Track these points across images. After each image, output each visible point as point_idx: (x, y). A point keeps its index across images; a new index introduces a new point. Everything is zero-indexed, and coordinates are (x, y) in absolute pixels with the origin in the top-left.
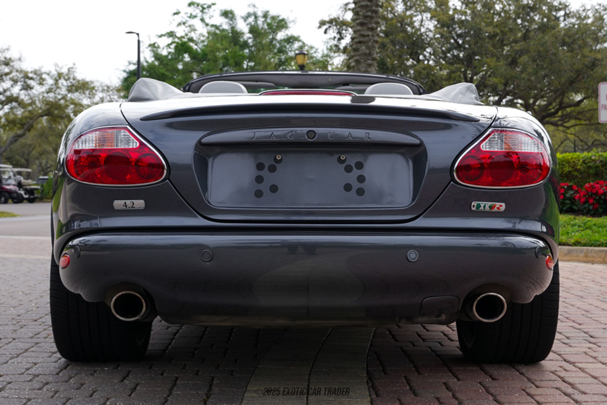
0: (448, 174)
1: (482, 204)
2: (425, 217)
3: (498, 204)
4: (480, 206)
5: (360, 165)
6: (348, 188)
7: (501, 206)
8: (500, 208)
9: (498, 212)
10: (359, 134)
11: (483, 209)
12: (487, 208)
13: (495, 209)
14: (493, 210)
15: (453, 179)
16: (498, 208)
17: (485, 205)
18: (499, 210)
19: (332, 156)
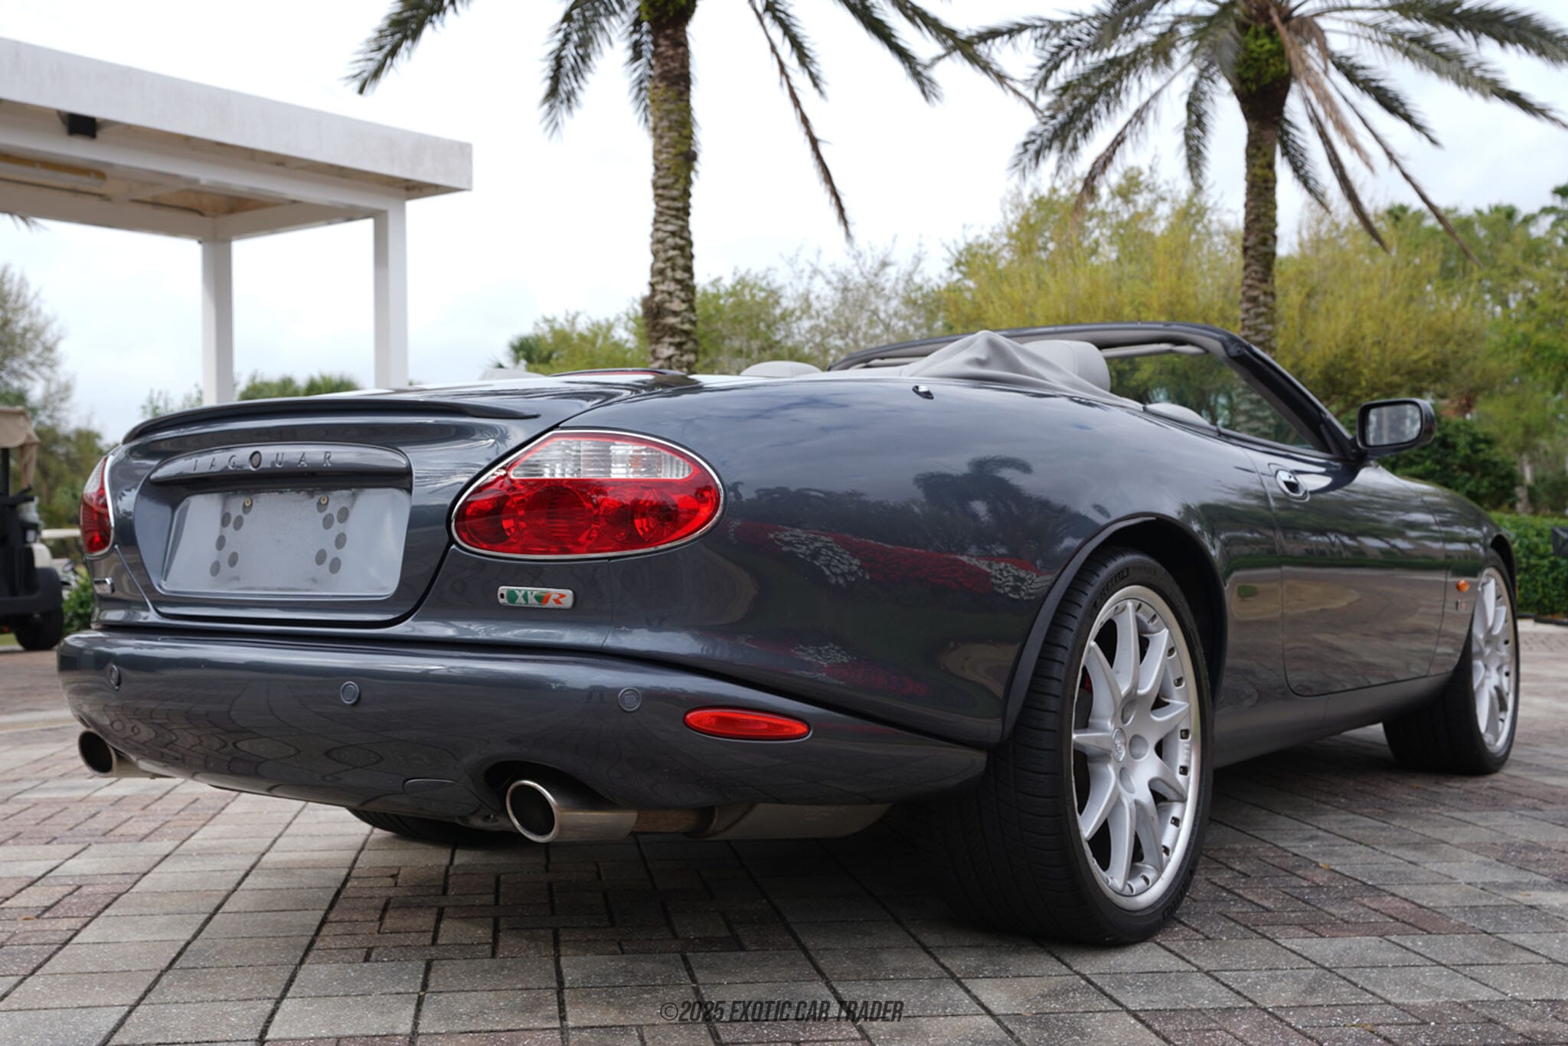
0: (443, 527)
1: (520, 591)
2: (418, 619)
3: (554, 592)
4: (517, 597)
5: (344, 515)
6: (321, 558)
7: (562, 596)
8: (561, 600)
9: (559, 609)
10: (314, 453)
11: (523, 601)
12: (532, 601)
13: (551, 604)
14: (547, 606)
15: (452, 541)
16: (557, 601)
17: (527, 593)
18: (559, 606)
19: (312, 497)
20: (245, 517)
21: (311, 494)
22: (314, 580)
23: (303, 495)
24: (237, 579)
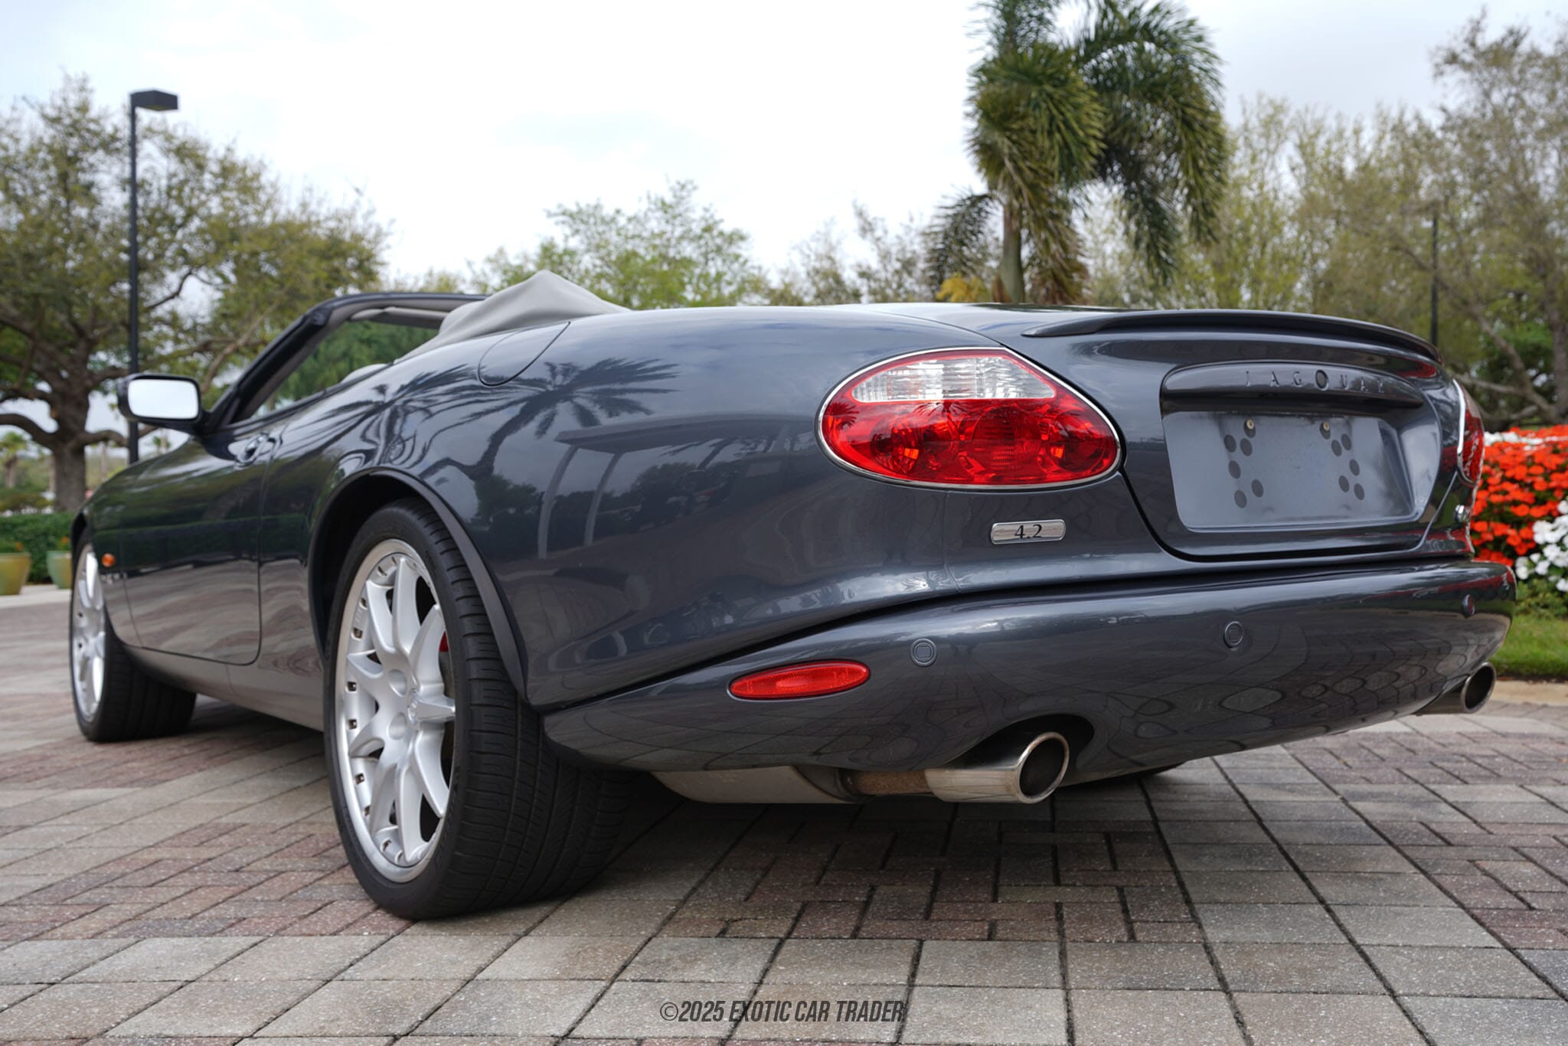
5: (1348, 442)
6: (1343, 484)
19: (1313, 423)
20: (1251, 440)
21: (1311, 419)
22: (1348, 507)
23: (1302, 421)
24: (1271, 509)
